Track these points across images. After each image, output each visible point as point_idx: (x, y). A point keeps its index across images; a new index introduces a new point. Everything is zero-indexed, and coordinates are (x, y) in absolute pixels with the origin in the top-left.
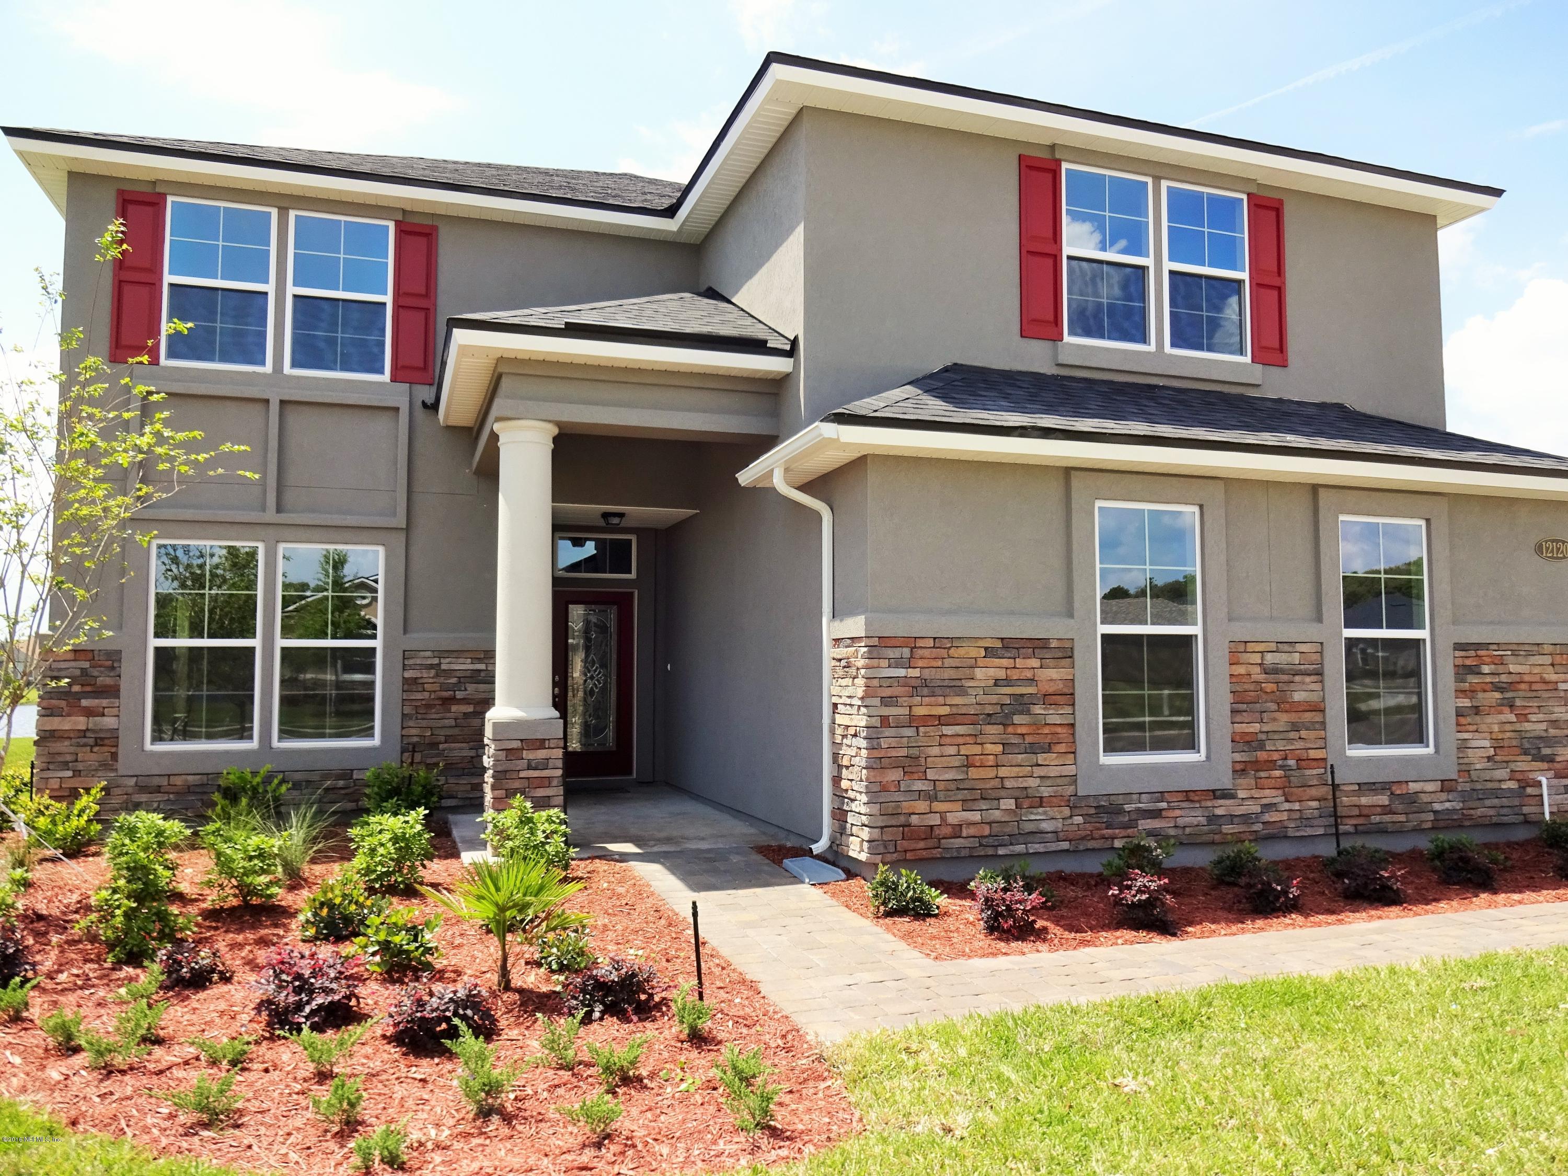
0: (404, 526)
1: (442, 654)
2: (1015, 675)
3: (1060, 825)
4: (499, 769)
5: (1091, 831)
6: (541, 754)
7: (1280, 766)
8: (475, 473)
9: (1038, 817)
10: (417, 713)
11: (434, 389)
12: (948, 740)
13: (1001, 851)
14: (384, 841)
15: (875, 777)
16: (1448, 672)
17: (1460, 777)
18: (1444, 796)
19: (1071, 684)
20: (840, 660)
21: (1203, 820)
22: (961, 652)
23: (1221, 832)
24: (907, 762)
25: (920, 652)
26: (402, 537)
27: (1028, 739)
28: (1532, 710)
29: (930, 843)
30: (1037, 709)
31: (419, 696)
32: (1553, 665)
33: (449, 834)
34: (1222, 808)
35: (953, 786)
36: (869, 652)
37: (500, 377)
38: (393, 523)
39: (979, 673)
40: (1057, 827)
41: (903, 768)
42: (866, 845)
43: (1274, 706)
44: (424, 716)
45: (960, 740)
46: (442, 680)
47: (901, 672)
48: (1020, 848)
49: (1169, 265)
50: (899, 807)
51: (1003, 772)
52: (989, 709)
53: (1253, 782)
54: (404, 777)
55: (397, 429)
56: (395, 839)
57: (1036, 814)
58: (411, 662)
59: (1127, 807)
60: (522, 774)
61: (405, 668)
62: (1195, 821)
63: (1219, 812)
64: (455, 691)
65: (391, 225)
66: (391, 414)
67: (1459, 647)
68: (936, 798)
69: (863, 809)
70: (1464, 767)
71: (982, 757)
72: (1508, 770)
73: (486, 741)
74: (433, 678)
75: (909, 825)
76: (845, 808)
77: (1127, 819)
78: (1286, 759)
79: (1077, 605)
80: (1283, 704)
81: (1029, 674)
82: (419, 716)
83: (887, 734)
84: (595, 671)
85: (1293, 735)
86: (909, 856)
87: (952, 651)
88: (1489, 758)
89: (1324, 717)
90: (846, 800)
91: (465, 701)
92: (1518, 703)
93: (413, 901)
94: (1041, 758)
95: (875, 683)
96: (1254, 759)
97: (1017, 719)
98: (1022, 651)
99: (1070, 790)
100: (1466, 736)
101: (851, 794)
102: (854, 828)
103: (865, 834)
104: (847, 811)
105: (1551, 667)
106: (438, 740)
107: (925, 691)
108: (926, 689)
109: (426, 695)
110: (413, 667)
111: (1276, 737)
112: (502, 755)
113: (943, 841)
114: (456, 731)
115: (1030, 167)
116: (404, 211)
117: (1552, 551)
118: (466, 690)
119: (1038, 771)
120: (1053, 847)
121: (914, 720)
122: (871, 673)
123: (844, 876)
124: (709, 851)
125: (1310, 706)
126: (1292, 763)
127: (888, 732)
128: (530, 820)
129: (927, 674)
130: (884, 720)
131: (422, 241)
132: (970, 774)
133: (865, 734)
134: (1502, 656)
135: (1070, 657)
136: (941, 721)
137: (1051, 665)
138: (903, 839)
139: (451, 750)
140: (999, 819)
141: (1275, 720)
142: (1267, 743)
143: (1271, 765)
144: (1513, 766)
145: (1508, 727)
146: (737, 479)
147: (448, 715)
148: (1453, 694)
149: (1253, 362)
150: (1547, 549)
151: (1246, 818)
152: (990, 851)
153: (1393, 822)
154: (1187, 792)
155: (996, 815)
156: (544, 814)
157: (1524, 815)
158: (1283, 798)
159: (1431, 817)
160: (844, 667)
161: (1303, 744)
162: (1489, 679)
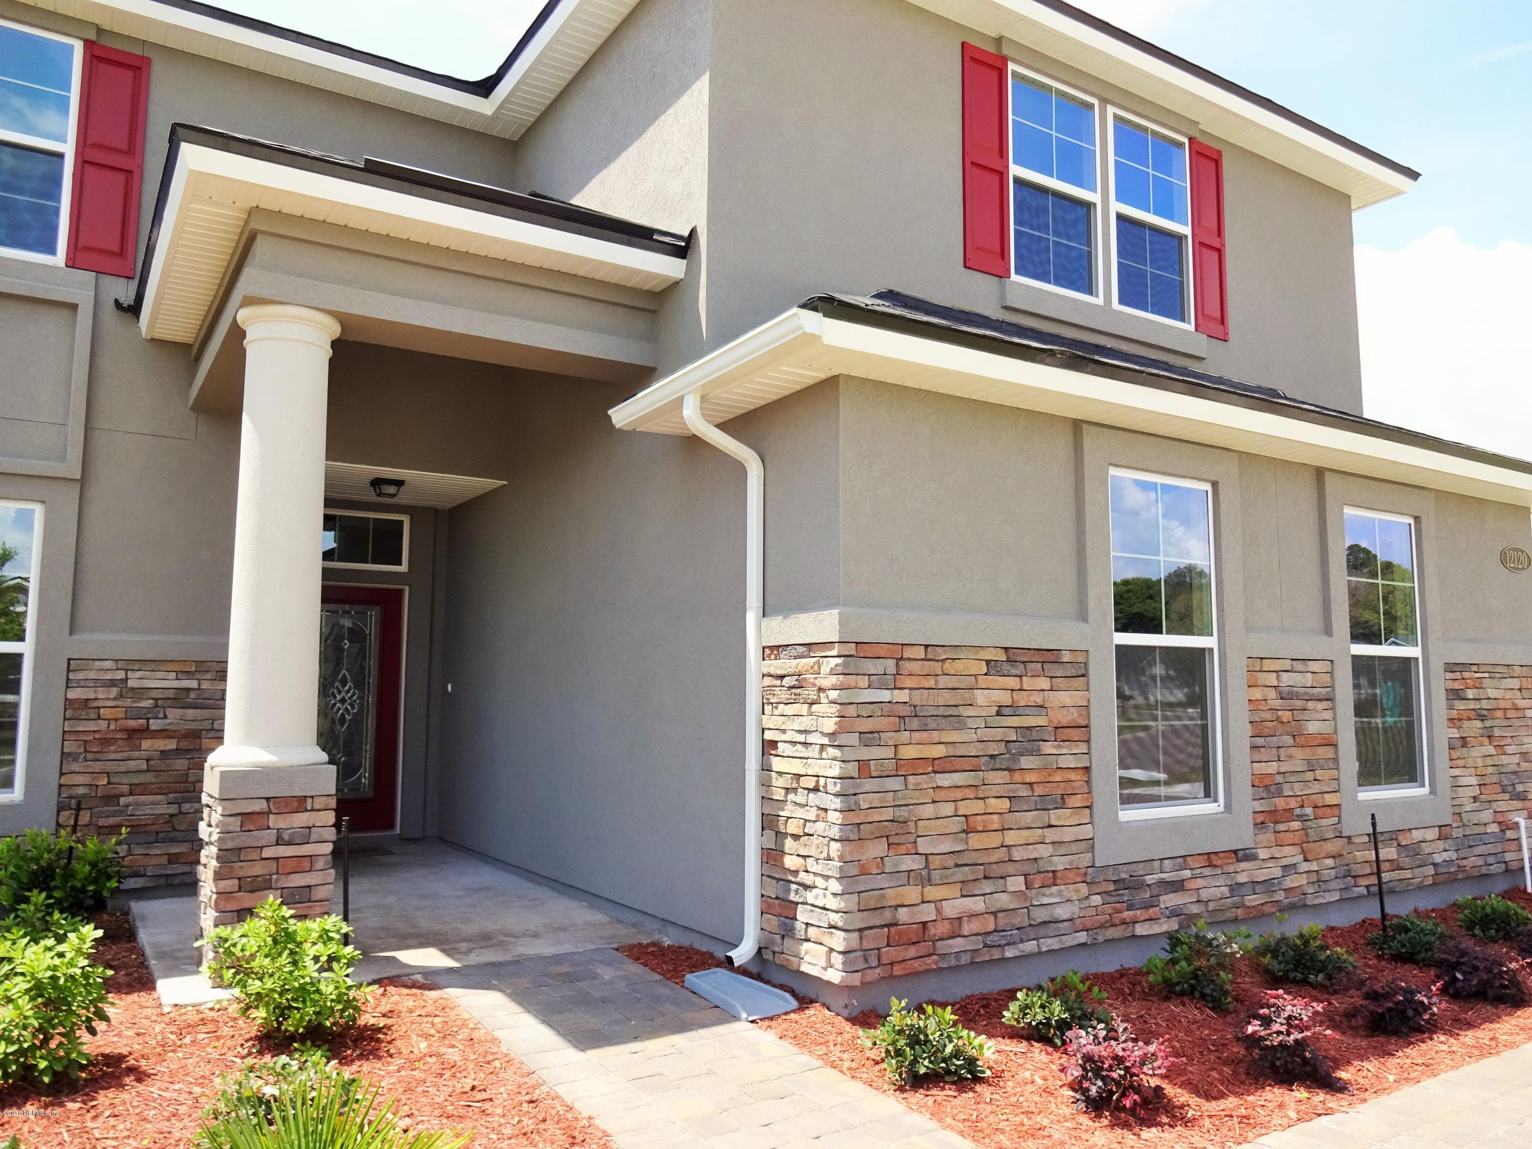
0: (78, 476)
1: (129, 665)
2: (1022, 699)
3: (1076, 910)
4: (229, 845)
5: (1110, 915)
6: (301, 819)
7: (1298, 816)
8: (192, 409)
9: (1052, 900)
10: (86, 751)
11: (134, 284)
12: (941, 795)
13: (1010, 953)
14: (14, 992)
15: (851, 853)
16: (1440, 697)
17: (1453, 821)
18: (1441, 845)
19: (1085, 713)
20: (782, 677)
21: (1225, 890)
22: (959, 666)
23: (1244, 905)
24: (893, 828)
25: (907, 667)
26: (73, 493)
27: (1039, 790)
28: (1509, 741)
29: (923, 948)
30: (1048, 748)
31: (91, 726)
32: (1520, 690)
33: (131, 935)
34: (1245, 873)
35: (950, 862)
36: (845, 665)
37: (251, 239)
38: (60, 470)
39: (981, 697)
40: (1073, 913)
41: (887, 837)
42: (837, 959)
43: (1289, 740)
44: (97, 756)
45: (958, 794)
46: (128, 702)
47: (885, 695)
48: (1030, 946)
49: (1117, 207)
50: (883, 897)
51: (1011, 838)
52: (994, 749)
53: (1272, 837)
54: (60, 851)
55: (73, 336)
56: (37, 989)
57: (1048, 896)
58: (80, 676)
59: (1149, 879)
60: (267, 853)
61: (68, 684)
62: (1217, 892)
63: (1242, 878)
64: (148, 719)
65: (78, 48)
66: (64, 313)
67: (1450, 667)
68: (929, 880)
69: (833, 903)
70: (1457, 810)
71: (984, 817)
72: (1492, 811)
73: (205, 799)
74: (114, 699)
75: (896, 924)
76: (792, 897)
77: (1148, 895)
78: (1302, 806)
79: (1091, 605)
80: (1299, 738)
81: (1038, 699)
82: (90, 756)
83: (867, 788)
84: (348, 692)
85: (1309, 776)
86: (897, 970)
87: (948, 664)
88: (1475, 799)
89: (1336, 752)
90: (794, 887)
91: (164, 733)
92: (1497, 732)
93: (70, 1105)
94: (1054, 816)
95: (852, 711)
96: (1273, 809)
97: (1026, 762)
98: (1029, 665)
99: (1086, 859)
100: (1457, 772)
101: (803, 877)
102: (810, 929)
103: (838, 941)
104: (797, 903)
105: (1518, 692)
106: (117, 792)
107: (915, 723)
108: (915, 720)
109: (103, 725)
110: (82, 684)
111: (1293, 779)
112: (235, 823)
113: (939, 944)
114: (148, 778)
115: (974, 59)
116: (99, 30)
118: (165, 717)
119: (1051, 835)
120: (1069, 941)
121: (902, 766)
122: (846, 696)
123: (794, 1004)
124: (558, 959)
125: (1324, 739)
126: (1309, 811)
127: (869, 785)
128: (290, 937)
129: (918, 697)
130: (863, 765)
131: (127, 76)
132: (970, 842)
133: (838, 788)
134: (1481, 678)
135: (1083, 676)
136: (938, 766)
137: (1063, 686)
138: (888, 945)
139: (137, 804)
140: (1006, 906)
141: (1291, 757)
142: (1285, 786)
143: (1288, 814)
144: (1494, 805)
145: (1489, 761)
146: (609, 418)
147: (136, 754)
148: (1446, 723)
149: (1197, 330)
151: (1268, 885)
152: (997, 955)
153: (1400, 880)
154: (1208, 854)
155: (1003, 900)
156: (315, 926)
157: (1505, 862)
158: (1301, 857)
159: (1431, 870)
160: (791, 688)
161: (1318, 787)
162: (1472, 705)
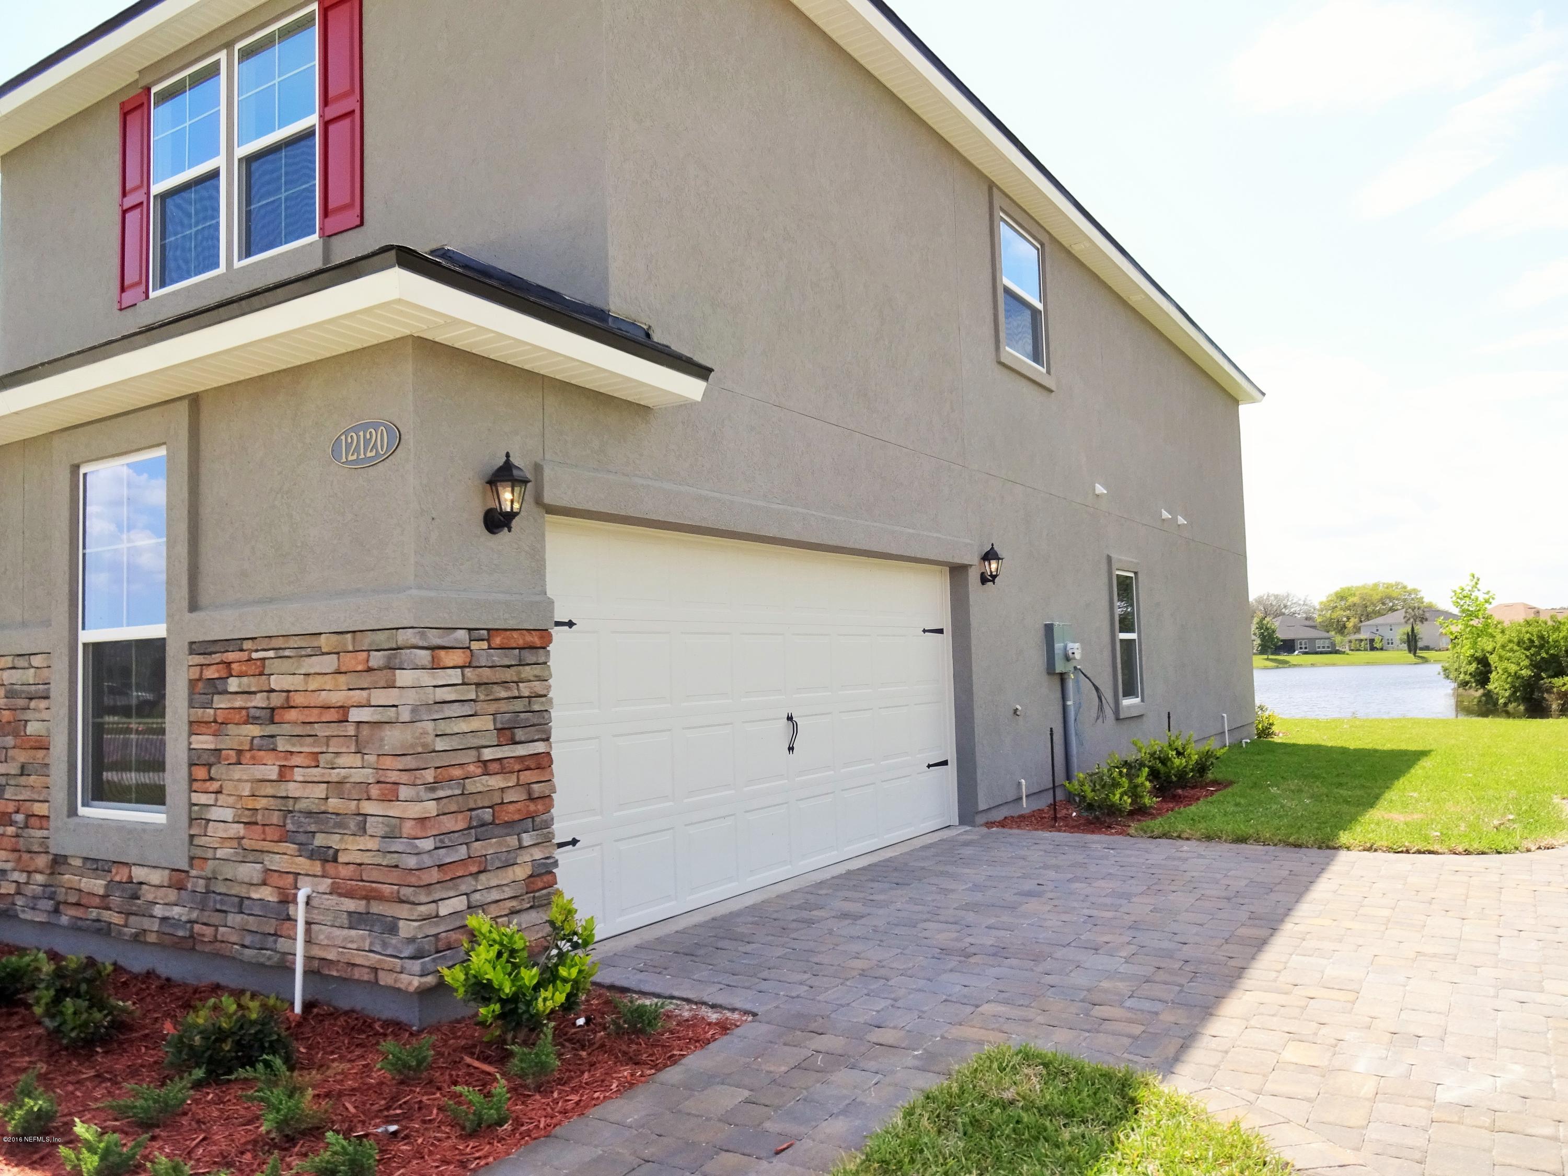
7: (14, 821)
16: (178, 691)
17: (191, 866)
18: (172, 895)
28: (302, 760)
32: (336, 673)
43: (12, 742)
49: (239, 153)
67: (194, 648)
70: (198, 852)
72: (262, 867)
78: (17, 812)
80: (18, 738)
85: (24, 780)
88: (235, 842)
89: (49, 757)
92: (282, 745)
100: (203, 799)
117: (357, 449)
125: (37, 741)
126: (21, 817)
134: (264, 659)
142: (7, 788)
143: (6, 818)
144: (268, 860)
145: (266, 789)
148: (186, 727)
149: (319, 237)
150: (348, 446)
153: (111, 923)
158: (13, 865)
159: (156, 925)
161: (29, 793)
162: (239, 702)
